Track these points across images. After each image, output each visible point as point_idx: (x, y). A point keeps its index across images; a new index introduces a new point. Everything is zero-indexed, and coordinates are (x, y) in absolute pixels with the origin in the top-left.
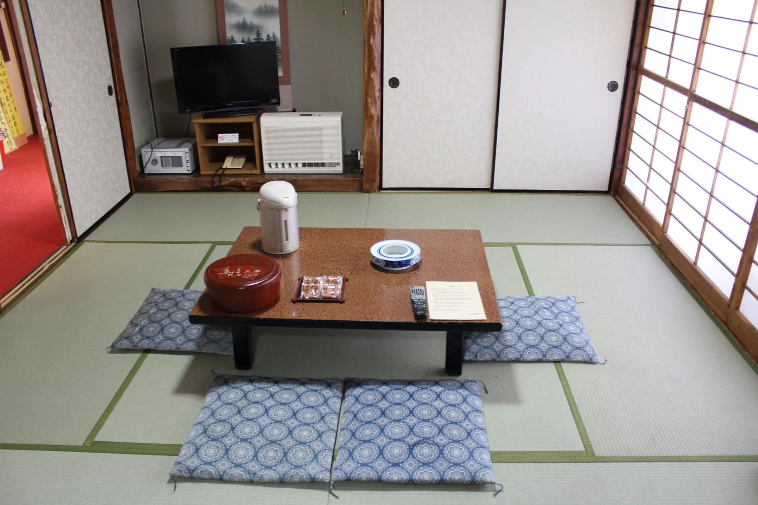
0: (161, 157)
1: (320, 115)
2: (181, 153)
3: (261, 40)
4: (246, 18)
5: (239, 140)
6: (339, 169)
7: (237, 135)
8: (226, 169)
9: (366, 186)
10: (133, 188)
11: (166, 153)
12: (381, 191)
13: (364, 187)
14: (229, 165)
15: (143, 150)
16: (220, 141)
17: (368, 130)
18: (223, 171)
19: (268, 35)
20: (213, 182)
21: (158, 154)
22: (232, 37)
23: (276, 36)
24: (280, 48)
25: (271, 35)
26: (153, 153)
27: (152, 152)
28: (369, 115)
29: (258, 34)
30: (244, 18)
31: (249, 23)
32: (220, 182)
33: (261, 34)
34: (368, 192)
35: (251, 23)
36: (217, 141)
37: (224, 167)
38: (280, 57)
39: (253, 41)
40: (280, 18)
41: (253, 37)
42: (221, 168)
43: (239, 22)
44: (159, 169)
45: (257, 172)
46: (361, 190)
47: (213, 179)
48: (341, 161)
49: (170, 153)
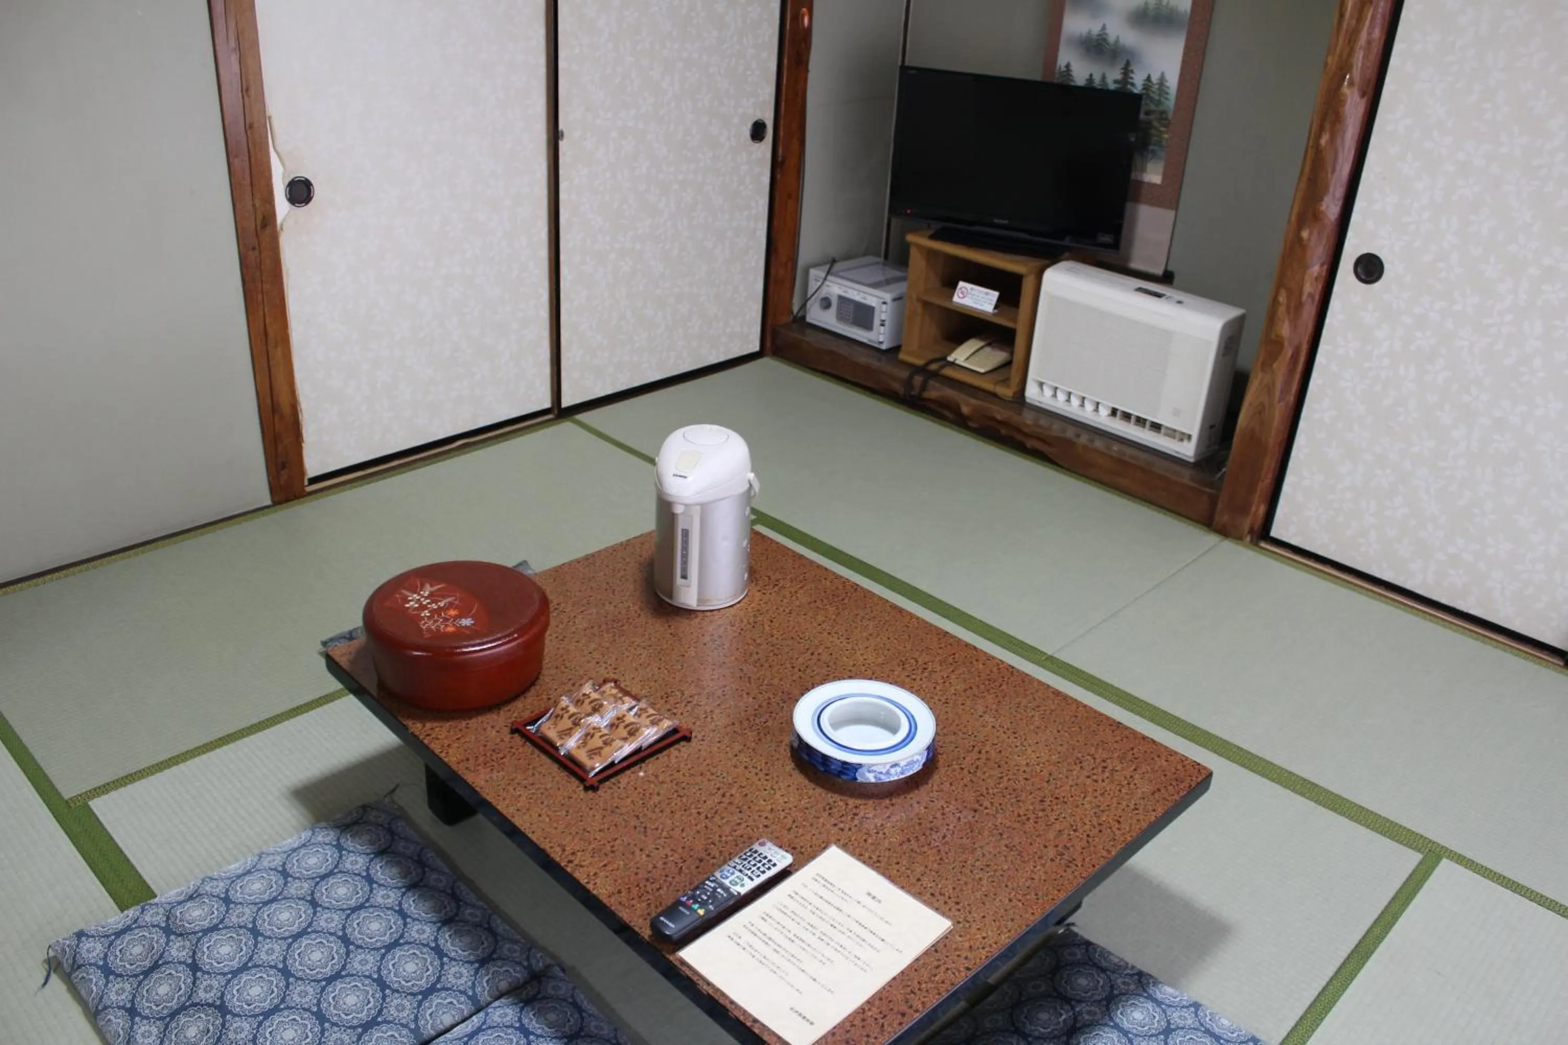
0: (841, 298)
1: (1180, 302)
2: (875, 299)
3: (1129, 86)
4: (1108, 27)
5: (996, 307)
6: (1188, 450)
7: (994, 295)
8: (953, 364)
9: (1222, 518)
10: (768, 344)
11: (850, 291)
12: (1263, 545)
13: (1217, 517)
14: (962, 359)
15: (813, 272)
16: (956, 299)
17: (1260, 375)
18: (942, 367)
19: (1149, 79)
20: (908, 383)
21: (836, 288)
22: (1068, 66)
23: (1167, 84)
24: (1170, 115)
25: (1155, 79)
26: (827, 283)
27: (825, 279)
28: (1273, 337)
29: (1127, 71)
30: (1104, 28)
31: (1112, 39)
32: (924, 387)
33: (1132, 72)
34: (1224, 532)
35: (1117, 41)
36: (952, 296)
37: (950, 359)
38: (1166, 136)
39: (1112, 86)
40: (1188, 40)
41: (1112, 76)
42: (944, 359)
43: (1090, 32)
44: (827, 319)
45: (1006, 392)
46: (1208, 522)
47: (911, 377)
48: (1195, 432)
49: (856, 293)
